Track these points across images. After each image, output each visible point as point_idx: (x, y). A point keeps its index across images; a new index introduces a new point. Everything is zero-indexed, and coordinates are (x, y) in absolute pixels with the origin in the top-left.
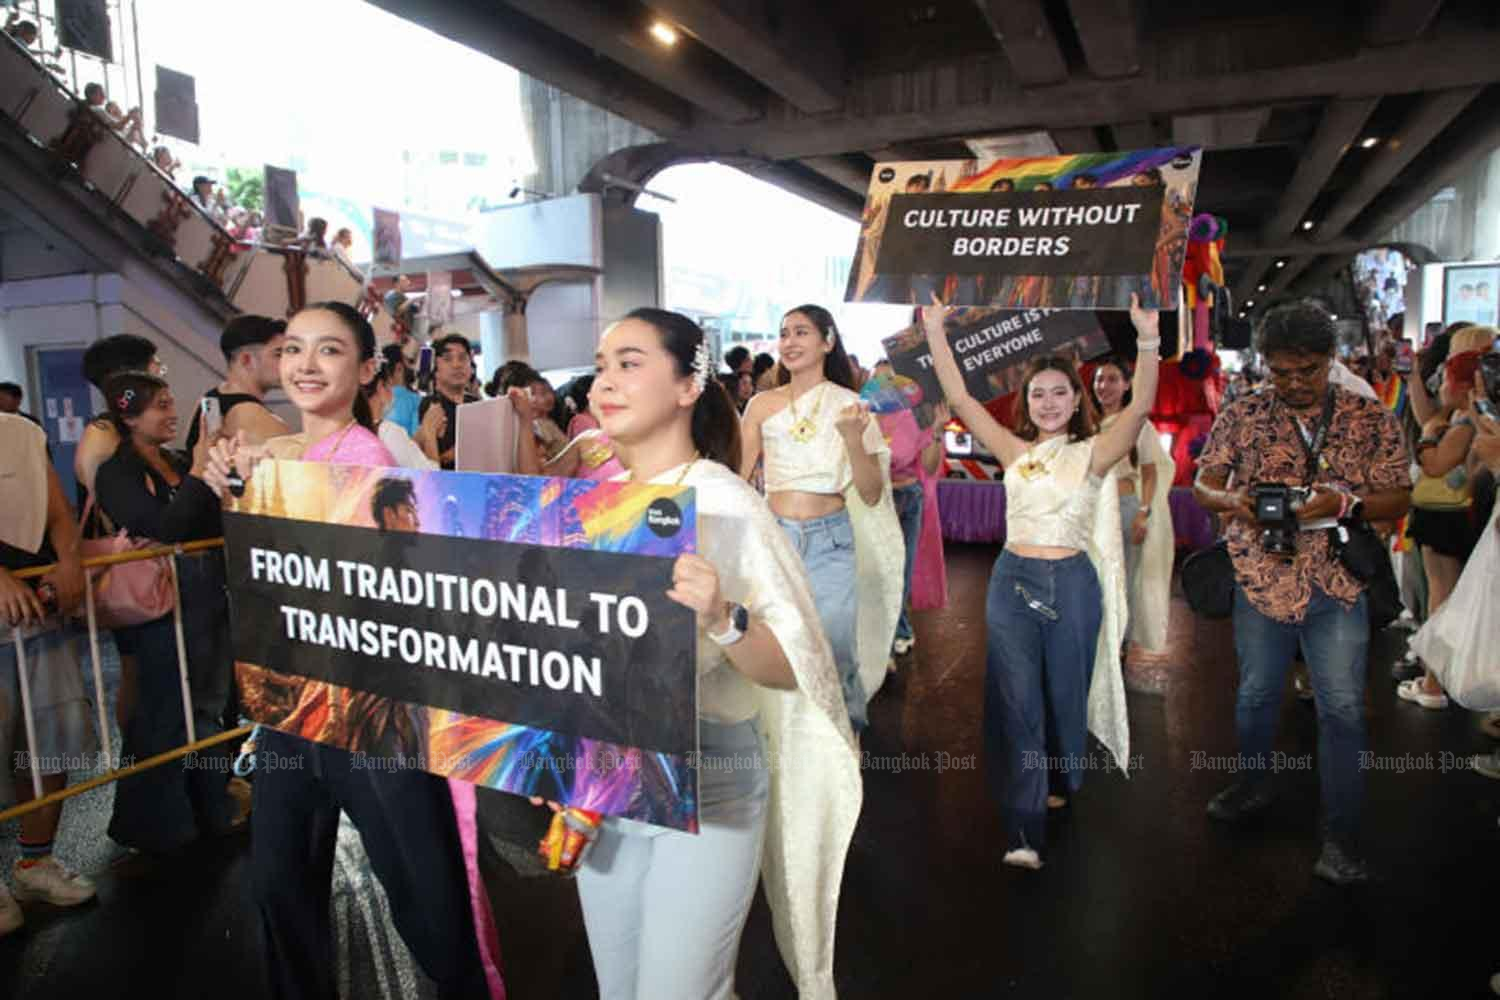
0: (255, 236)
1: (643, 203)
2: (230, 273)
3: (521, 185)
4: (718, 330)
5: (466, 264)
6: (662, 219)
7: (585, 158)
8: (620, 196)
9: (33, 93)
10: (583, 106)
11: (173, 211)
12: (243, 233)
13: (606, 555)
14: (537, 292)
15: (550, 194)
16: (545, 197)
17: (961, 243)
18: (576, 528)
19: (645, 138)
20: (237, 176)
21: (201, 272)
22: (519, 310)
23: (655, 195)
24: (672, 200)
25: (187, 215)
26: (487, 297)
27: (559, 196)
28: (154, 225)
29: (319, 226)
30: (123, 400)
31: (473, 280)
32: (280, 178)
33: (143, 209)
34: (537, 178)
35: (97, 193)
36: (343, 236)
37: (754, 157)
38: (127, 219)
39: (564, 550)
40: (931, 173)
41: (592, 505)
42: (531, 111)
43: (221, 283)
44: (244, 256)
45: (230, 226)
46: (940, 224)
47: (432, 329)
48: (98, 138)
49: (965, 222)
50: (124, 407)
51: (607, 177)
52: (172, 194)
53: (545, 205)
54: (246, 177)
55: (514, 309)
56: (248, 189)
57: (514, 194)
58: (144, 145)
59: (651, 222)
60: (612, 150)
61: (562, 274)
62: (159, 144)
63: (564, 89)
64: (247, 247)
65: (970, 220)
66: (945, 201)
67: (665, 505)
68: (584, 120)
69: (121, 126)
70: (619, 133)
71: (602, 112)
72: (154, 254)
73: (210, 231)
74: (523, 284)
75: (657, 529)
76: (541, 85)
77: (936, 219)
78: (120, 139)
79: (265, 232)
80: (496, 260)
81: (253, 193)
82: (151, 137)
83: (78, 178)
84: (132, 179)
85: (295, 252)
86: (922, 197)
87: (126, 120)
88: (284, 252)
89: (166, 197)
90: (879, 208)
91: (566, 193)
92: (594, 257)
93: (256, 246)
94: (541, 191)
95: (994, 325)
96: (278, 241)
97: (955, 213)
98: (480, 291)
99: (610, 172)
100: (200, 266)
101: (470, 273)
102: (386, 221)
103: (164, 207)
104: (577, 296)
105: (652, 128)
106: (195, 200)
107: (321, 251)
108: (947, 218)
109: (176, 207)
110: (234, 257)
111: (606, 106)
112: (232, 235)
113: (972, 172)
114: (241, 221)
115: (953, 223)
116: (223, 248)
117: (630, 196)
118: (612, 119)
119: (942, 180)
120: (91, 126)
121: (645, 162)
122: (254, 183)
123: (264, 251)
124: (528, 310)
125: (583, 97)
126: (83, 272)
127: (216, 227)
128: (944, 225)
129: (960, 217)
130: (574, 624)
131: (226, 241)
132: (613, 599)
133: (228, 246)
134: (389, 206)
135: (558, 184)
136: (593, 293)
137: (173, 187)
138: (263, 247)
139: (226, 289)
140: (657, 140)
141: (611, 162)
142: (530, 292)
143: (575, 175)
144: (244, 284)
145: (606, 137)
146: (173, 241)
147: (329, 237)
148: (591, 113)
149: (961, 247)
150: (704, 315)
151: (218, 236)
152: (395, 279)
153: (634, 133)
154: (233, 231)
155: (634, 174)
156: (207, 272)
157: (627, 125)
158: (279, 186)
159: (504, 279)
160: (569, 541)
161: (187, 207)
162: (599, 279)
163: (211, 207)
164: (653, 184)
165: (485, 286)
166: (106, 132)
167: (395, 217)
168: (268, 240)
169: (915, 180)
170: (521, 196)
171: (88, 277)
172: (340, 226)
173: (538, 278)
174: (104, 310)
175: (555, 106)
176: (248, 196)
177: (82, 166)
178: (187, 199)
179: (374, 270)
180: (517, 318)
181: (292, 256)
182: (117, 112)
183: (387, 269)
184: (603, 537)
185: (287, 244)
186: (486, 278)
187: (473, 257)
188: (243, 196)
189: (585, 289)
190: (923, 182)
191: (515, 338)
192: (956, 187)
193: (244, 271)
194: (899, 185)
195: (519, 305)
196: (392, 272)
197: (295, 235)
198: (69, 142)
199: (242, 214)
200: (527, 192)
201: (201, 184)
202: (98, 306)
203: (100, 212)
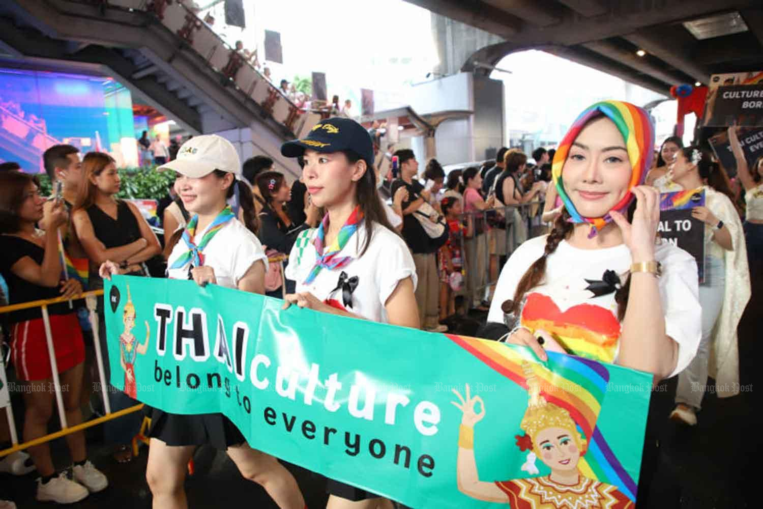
0: (308, 106)
1: (494, 75)
2: (297, 125)
3: (431, 72)
4: (533, 141)
5: (405, 113)
6: (505, 83)
7: (464, 54)
8: (482, 73)
9: (215, 48)
10: (463, 26)
11: (272, 96)
12: (302, 105)
13: (680, 210)
14: (440, 126)
15: (446, 75)
16: (444, 76)
17: (746, 104)
18: (671, 204)
19: (496, 40)
20: (297, 79)
21: (284, 125)
22: (431, 135)
23: (501, 70)
24: (510, 73)
25: (278, 98)
26: (415, 129)
27: (451, 75)
28: (265, 104)
29: (336, 99)
30: (271, 185)
31: (409, 121)
32: (318, 77)
33: (260, 97)
34: (440, 68)
35: (240, 91)
36: (348, 103)
37: (556, 45)
38: (253, 102)
39: (668, 211)
40: (734, 78)
41: (676, 198)
42: (436, 32)
43: (293, 129)
44: (303, 116)
45: (296, 102)
46: (737, 97)
47: (389, 147)
48: (241, 66)
49: (747, 96)
50: (272, 188)
51: (476, 63)
52: (271, 88)
53: (444, 80)
54: (302, 79)
55: (429, 135)
56: (303, 84)
57: (428, 76)
58: (259, 67)
59: (499, 85)
60: (478, 49)
61: (454, 116)
62: (266, 66)
63: (453, 18)
64: (304, 112)
65: (749, 95)
66: (739, 88)
67: (697, 195)
68: (464, 34)
69: (250, 59)
70: (482, 39)
71: (473, 28)
72: (265, 118)
73: (288, 105)
74: (433, 122)
75: (694, 201)
76: (441, 18)
77: (736, 95)
78: (250, 65)
79: (312, 104)
80: (420, 111)
81: (305, 86)
82: (262, 62)
83: (233, 85)
84: (255, 83)
85: (325, 112)
86: (730, 86)
87: (252, 55)
88: (320, 113)
89: (269, 90)
90: (713, 92)
91: (455, 73)
92: (469, 106)
93: (308, 111)
94: (442, 73)
95: (752, 136)
96: (317, 108)
97: (743, 93)
98: (412, 127)
99: (478, 60)
100: (284, 122)
101: (408, 118)
102: (366, 94)
103: (268, 95)
104: (460, 126)
105: (500, 35)
106: (281, 91)
107: (337, 111)
108: (740, 94)
109: (273, 95)
110: (298, 117)
111: (475, 25)
112: (297, 106)
113: (750, 76)
114: (301, 99)
115: (743, 96)
116: (294, 113)
117: (488, 72)
118: (479, 32)
119: (738, 80)
120: (238, 60)
121: (495, 54)
122: (305, 81)
123: (312, 113)
124: (436, 135)
125: (464, 21)
126: (236, 128)
127: (291, 103)
128: (739, 97)
129: (745, 94)
130: (670, 230)
131: (295, 109)
132: (681, 221)
133: (296, 111)
134: (367, 87)
135: (450, 70)
136: (469, 125)
137: (271, 85)
138: (311, 111)
139: (295, 132)
140: (502, 41)
141: (478, 55)
142: (437, 125)
143: (460, 63)
144: (303, 129)
145: (475, 42)
146: (272, 111)
147: (341, 104)
148: (467, 30)
149: (746, 105)
150: (525, 133)
151: (291, 106)
152: (372, 123)
153: (490, 38)
154: (297, 104)
155: (489, 60)
156: (286, 124)
157: (486, 34)
158: (318, 81)
159: (425, 120)
160: (669, 208)
161: (278, 95)
162: (472, 117)
163: (288, 94)
164: (499, 65)
165: (415, 124)
166: (244, 63)
167: (371, 92)
168: (313, 108)
169: (727, 81)
170: (432, 77)
171: (237, 131)
172: (346, 99)
173: (441, 118)
174: (244, 145)
175: (449, 29)
176: (303, 87)
177: (235, 79)
178: (278, 91)
179: (362, 119)
180: (430, 139)
181: (324, 114)
182: (248, 53)
183: (368, 118)
184: (679, 206)
185: (321, 109)
186: (416, 120)
187: (409, 109)
188: (300, 88)
189: (465, 122)
190: (730, 81)
191: (429, 150)
192: (745, 82)
193: (303, 122)
194: (721, 82)
195: (431, 133)
196: (371, 119)
197: (325, 104)
198: (229, 69)
199: (302, 96)
200: (435, 74)
201: (284, 83)
202: (241, 143)
203: (242, 99)
